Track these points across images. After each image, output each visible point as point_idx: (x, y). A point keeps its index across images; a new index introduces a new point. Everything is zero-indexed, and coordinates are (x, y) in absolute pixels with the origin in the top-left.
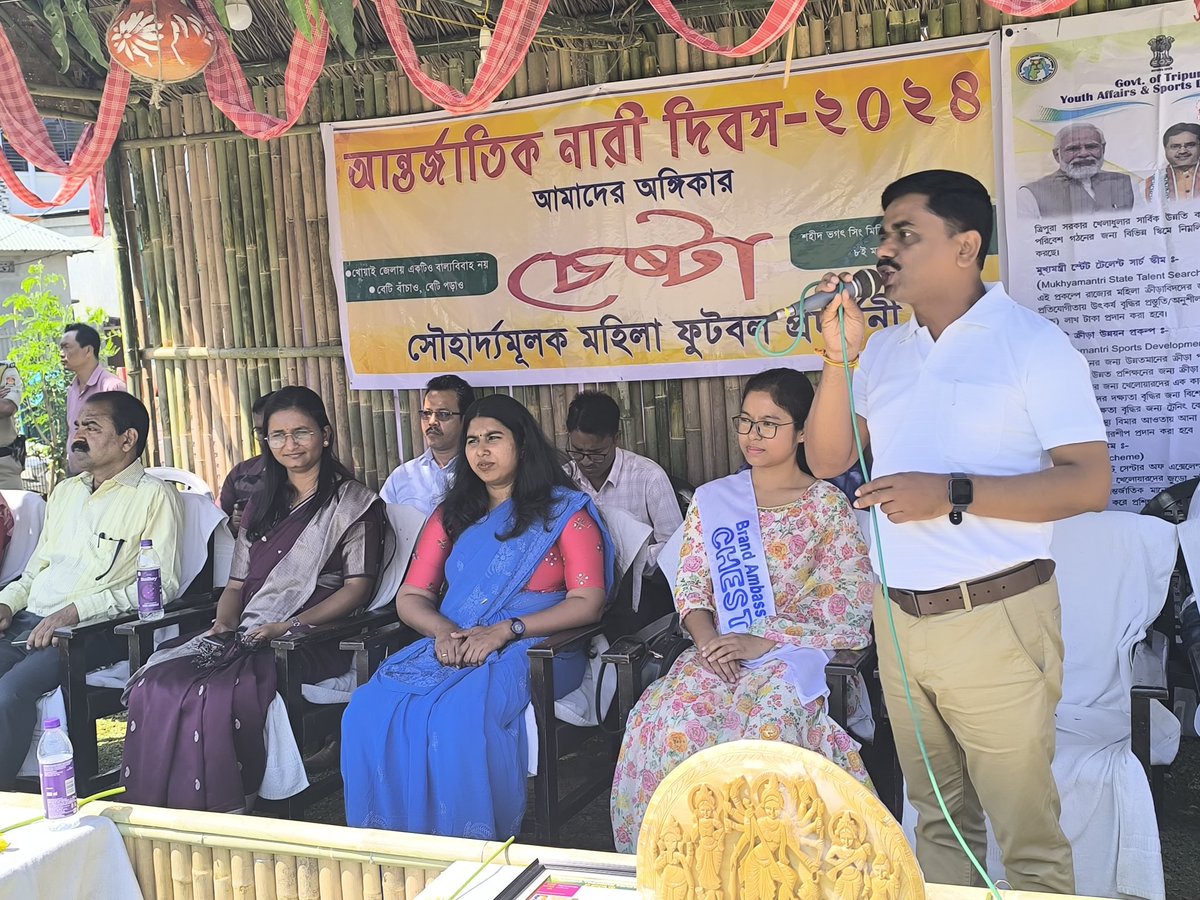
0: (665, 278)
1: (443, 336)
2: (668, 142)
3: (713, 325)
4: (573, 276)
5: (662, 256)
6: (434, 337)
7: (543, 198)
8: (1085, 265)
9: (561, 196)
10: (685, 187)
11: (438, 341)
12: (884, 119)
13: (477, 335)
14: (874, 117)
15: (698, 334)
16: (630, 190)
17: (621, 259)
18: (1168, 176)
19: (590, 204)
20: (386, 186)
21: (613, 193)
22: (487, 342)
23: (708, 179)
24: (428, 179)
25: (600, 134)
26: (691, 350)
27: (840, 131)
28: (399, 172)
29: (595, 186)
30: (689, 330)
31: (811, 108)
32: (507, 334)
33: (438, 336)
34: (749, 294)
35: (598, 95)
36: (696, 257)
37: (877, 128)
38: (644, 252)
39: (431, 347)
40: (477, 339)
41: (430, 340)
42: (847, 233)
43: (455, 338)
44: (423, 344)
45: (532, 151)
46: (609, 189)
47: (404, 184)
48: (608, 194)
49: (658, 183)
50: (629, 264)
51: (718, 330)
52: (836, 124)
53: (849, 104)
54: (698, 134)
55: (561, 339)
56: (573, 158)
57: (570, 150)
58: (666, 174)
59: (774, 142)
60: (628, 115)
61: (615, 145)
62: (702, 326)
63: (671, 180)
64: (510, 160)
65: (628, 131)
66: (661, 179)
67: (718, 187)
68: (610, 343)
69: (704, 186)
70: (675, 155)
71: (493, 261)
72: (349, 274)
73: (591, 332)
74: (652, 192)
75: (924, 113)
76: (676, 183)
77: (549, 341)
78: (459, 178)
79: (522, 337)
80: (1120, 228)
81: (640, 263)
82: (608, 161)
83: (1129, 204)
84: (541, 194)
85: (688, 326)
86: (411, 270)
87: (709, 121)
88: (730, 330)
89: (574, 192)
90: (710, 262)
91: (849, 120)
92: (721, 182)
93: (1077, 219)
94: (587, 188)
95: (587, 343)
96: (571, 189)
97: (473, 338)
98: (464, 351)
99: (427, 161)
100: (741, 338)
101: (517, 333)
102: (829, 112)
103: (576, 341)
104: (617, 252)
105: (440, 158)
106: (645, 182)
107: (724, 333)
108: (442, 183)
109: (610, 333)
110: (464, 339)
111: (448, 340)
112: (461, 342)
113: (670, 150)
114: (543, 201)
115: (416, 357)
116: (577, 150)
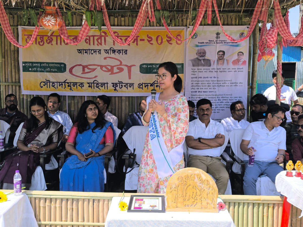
0: (110, 73)
1: (50, 82)
2: (112, 42)
3: (121, 84)
4: (87, 70)
5: (109, 68)
6: (47, 82)
7: (80, 51)
8: (201, 77)
9: (84, 51)
10: (116, 52)
11: (48, 83)
12: (162, 42)
13: (59, 82)
14: (159, 42)
15: (117, 86)
16: (102, 52)
17: (99, 67)
18: (218, 61)
19: (92, 54)
20: (36, 44)
21: (98, 52)
22: (62, 84)
23: (121, 51)
24: (49, 43)
25: (96, 38)
26: (115, 90)
27: (152, 44)
28: (40, 41)
29: (94, 50)
30: (115, 85)
31: (146, 38)
32: (68, 83)
33: (48, 82)
34: (130, 78)
35: (96, 29)
36: (118, 69)
37: (160, 44)
38: (105, 66)
39: (46, 85)
40: (59, 84)
41: (46, 83)
42: (152, 66)
43: (53, 83)
44: (44, 84)
46: (97, 51)
47: (41, 44)
48: (97, 52)
49: (109, 51)
50: (101, 68)
51: (122, 85)
52: (151, 42)
53: (154, 38)
55: (82, 85)
56: (88, 43)
57: (88, 41)
58: (111, 49)
59: (137, 44)
60: (103, 34)
61: (99, 41)
62: (118, 85)
63: (113, 51)
65: (103, 38)
66: (110, 50)
67: (124, 53)
68: (95, 87)
69: (121, 53)
70: (114, 45)
71: (65, 65)
72: (24, 65)
73: (90, 84)
74: (108, 53)
75: (170, 42)
76: (114, 51)
77: (79, 85)
78: (57, 44)
79: (72, 84)
80: (208, 70)
81: (104, 69)
82: (97, 44)
83: (210, 66)
84: (79, 50)
85: (115, 84)
86: (42, 65)
87: (122, 38)
88: (125, 86)
89: (88, 51)
90: (121, 70)
91: (154, 42)
92: (124, 52)
93: (200, 68)
94: (92, 50)
95: (89, 86)
96: (87, 50)
97: (58, 84)
98: (56, 86)
99: (48, 39)
100: (127, 88)
101: (71, 83)
102: (150, 39)
103: (86, 86)
104: (98, 66)
105: (52, 38)
106: (106, 50)
107: (123, 86)
108: (52, 45)
109: (95, 85)
110: (56, 83)
111: (51, 83)
112: (55, 84)
113: (113, 44)
114: (80, 52)
115: (42, 87)
116: (90, 41)
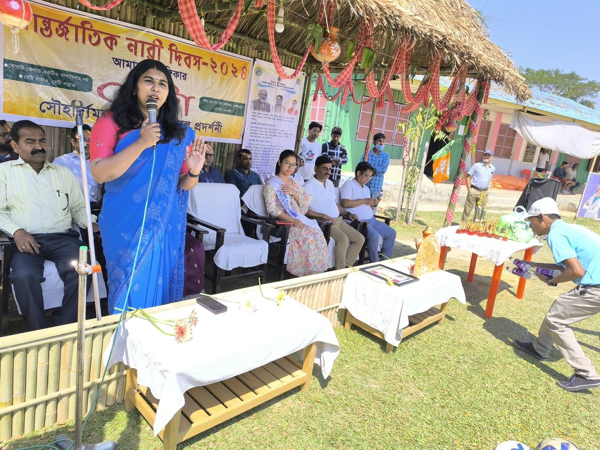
1: (59, 105)
2: (169, 57)
6: (55, 104)
9: (126, 63)
11: (57, 106)
12: (226, 72)
14: (224, 71)
18: (276, 106)
20: (36, 31)
23: (179, 74)
24: (61, 36)
25: (146, 47)
27: (216, 72)
28: (43, 27)
31: (210, 63)
32: (94, 110)
33: (57, 104)
34: (186, 114)
35: (147, 32)
37: (225, 74)
39: (53, 108)
41: (53, 105)
42: (214, 102)
43: (66, 106)
44: (49, 106)
45: (114, 42)
47: (46, 33)
52: (215, 69)
53: (219, 65)
54: (178, 58)
56: (134, 51)
57: (133, 48)
59: (199, 69)
60: (157, 43)
61: (151, 52)
64: (102, 42)
65: (157, 49)
67: (182, 78)
69: (178, 76)
70: (171, 63)
71: (91, 80)
72: (6, 65)
75: (235, 74)
78: (76, 40)
83: (269, 111)
84: (117, 60)
86: (44, 72)
87: (181, 55)
91: (218, 69)
92: (183, 76)
93: (260, 112)
96: (131, 62)
98: (70, 113)
99: (60, 27)
101: (99, 110)
102: (214, 65)
105: (66, 28)
108: (67, 39)
110: (71, 108)
111: (62, 107)
112: (69, 109)
113: (169, 60)
114: (117, 62)
115: (44, 111)
116: (136, 49)
